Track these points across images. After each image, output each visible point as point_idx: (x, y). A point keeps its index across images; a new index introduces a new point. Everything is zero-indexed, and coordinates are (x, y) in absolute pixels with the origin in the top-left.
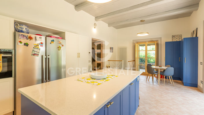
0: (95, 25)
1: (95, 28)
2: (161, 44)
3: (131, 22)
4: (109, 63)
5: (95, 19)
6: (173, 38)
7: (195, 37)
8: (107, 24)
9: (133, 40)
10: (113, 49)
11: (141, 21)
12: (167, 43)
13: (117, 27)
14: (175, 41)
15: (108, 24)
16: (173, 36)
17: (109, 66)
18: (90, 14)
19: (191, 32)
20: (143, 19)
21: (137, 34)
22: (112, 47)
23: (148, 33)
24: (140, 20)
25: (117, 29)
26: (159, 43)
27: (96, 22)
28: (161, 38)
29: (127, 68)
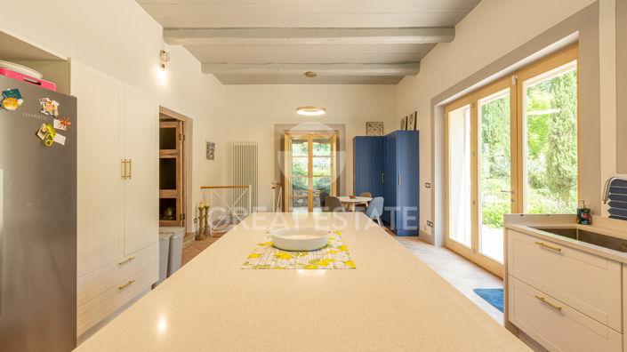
0: (165, 56)
1: (163, 66)
2: (344, 141)
3: (281, 71)
4: (204, 197)
5: (164, 36)
6: (369, 128)
7: (413, 129)
8: (200, 64)
9: (276, 125)
10: (216, 149)
11: (307, 74)
12: (358, 140)
13: (227, 80)
14: (373, 135)
15: (202, 64)
16: (369, 125)
17: (207, 205)
18: (145, 9)
19: (402, 117)
20: (313, 71)
21: (298, 109)
22: (212, 141)
23: (325, 110)
24: (305, 71)
25: (224, 84)
26: (341, 138)
27: (167, 48)
28: (344, 126)
29: (260, 208)
